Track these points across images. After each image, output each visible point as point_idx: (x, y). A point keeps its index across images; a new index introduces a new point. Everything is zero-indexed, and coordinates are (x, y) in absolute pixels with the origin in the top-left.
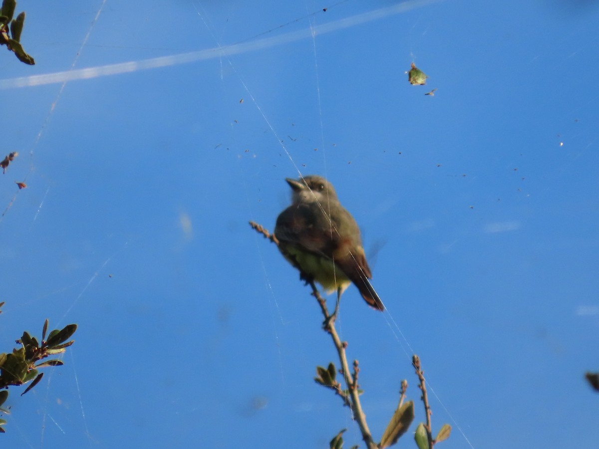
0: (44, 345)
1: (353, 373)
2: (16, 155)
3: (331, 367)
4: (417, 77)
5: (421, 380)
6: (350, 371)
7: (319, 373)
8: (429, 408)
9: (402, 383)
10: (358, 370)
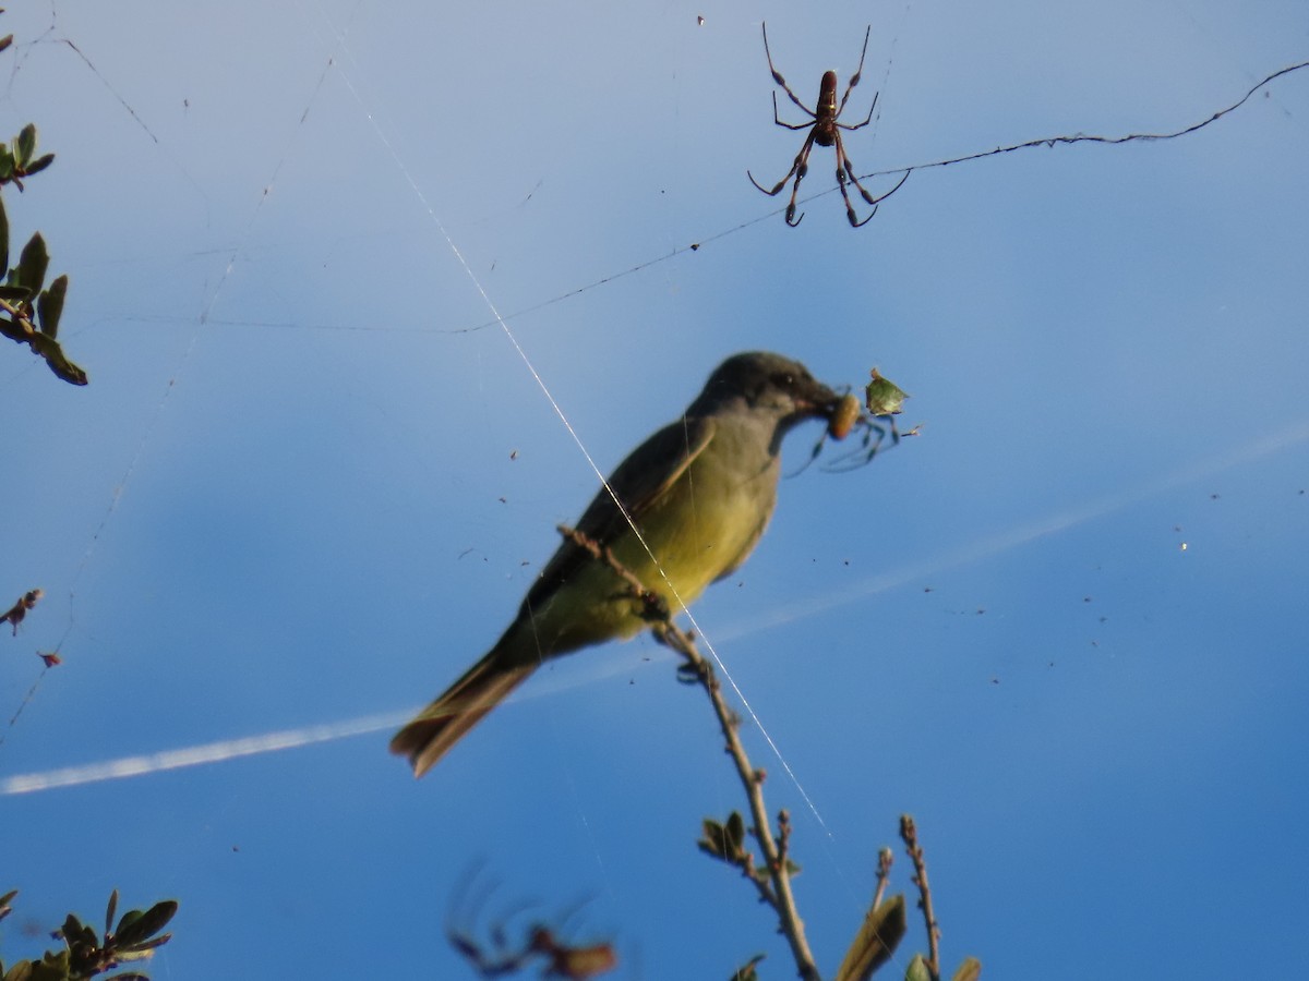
0: (108, 942)
1: (779, 835)
2: (40, 596)
3: (734, 821)
4: (884, 398)
5: (919, 868)
6: (772, 832)
7: (710, 833)
8: (935, 924)
9: (882, 854)
10: (789, 830)
